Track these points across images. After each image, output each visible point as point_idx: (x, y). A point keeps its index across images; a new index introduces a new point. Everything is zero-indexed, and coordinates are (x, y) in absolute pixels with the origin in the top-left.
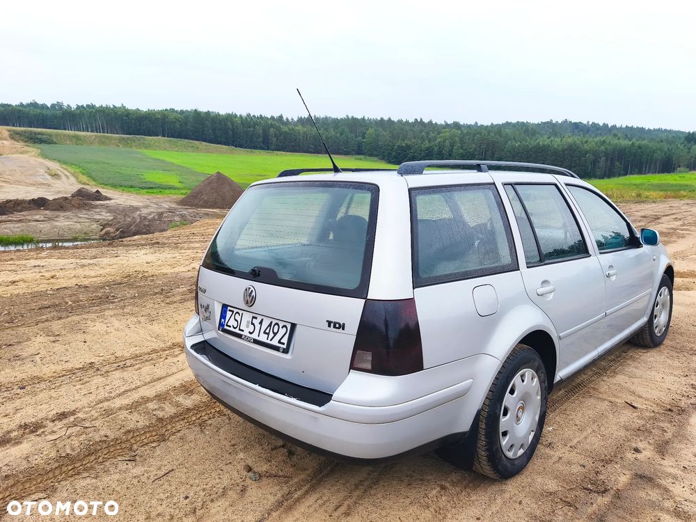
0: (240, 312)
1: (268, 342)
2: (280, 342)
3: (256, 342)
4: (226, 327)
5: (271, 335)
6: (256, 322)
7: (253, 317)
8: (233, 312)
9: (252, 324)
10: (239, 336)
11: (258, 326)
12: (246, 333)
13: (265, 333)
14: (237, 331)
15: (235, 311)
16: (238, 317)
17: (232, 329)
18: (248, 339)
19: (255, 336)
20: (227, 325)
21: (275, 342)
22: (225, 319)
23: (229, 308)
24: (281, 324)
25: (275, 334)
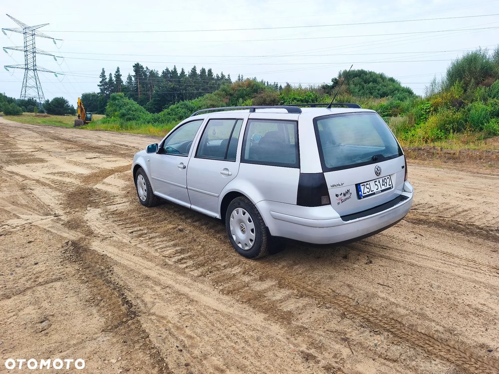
0: (368, 183)
1: (386, 188)
2: (389, 185)
3: (382, 191)
4: (363, 195)
5: (385, 184)
6: (377, 183)
7: (375, 182)
8: (364, 185)
9: (376, 185)
10: (374, 194)
11: (379, 184)
12: (375, 191)
13: (383, 185)
14: (370, 193)
15: (365, 184)
16: (368, 186)
17: (367, 194)
18: (379, 193)
19: (380, 189)
20: (364, 194)
21: (388, 186)
22: (361, 191)
23: (361, 185)
24: (386, 178)
25: (386, 183)
